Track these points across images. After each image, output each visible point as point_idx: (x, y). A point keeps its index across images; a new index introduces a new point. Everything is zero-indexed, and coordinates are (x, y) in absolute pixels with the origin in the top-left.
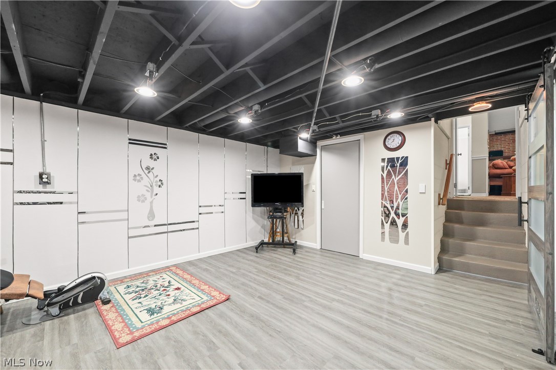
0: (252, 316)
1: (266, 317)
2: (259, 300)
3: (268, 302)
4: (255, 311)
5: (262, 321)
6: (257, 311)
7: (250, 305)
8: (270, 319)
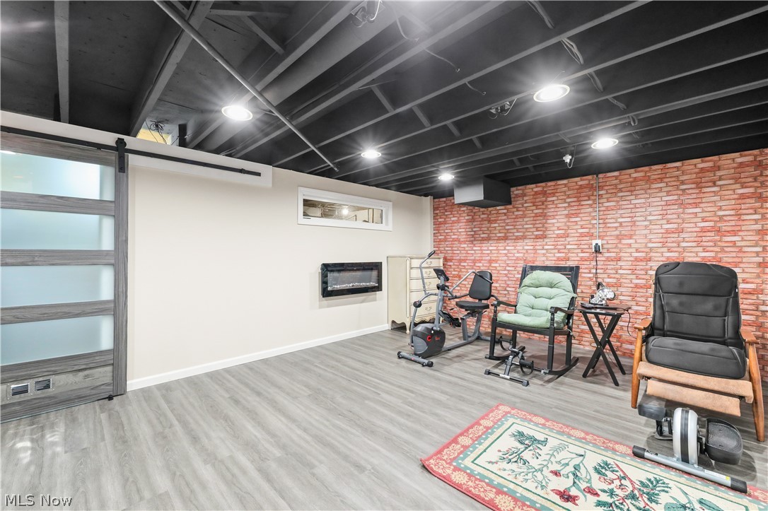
0: (372, 432)
1: (354, 431)
2: (363, 463)
3: (346, 458)
4: (369, 439)
5: (359, 426)
6: (366, 439)
7: (378, 451)
8: (349, 428)
